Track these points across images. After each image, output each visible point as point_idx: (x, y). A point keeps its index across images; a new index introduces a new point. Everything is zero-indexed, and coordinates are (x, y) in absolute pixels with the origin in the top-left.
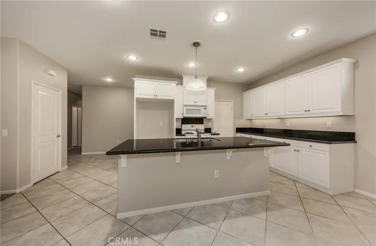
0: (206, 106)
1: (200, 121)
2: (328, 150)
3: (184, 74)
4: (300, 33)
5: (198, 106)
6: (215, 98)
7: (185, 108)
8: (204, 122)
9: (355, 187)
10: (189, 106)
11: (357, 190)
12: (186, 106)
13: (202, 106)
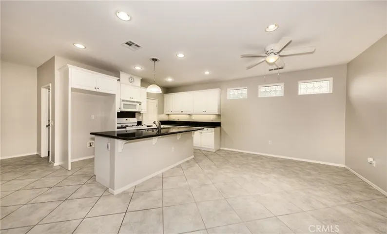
0: (141, 103)
1: (132, 115)
2: (214, 130)
3: (121, 71)
4: (207, 73)
5: (134, 102)
6: (147, 97)
7: (123, 103)
8: (136, 116)
9: (220, 147)
10: (127, 101)
11: (221, 148)
12: (123, 101)
13: (137, 102)
